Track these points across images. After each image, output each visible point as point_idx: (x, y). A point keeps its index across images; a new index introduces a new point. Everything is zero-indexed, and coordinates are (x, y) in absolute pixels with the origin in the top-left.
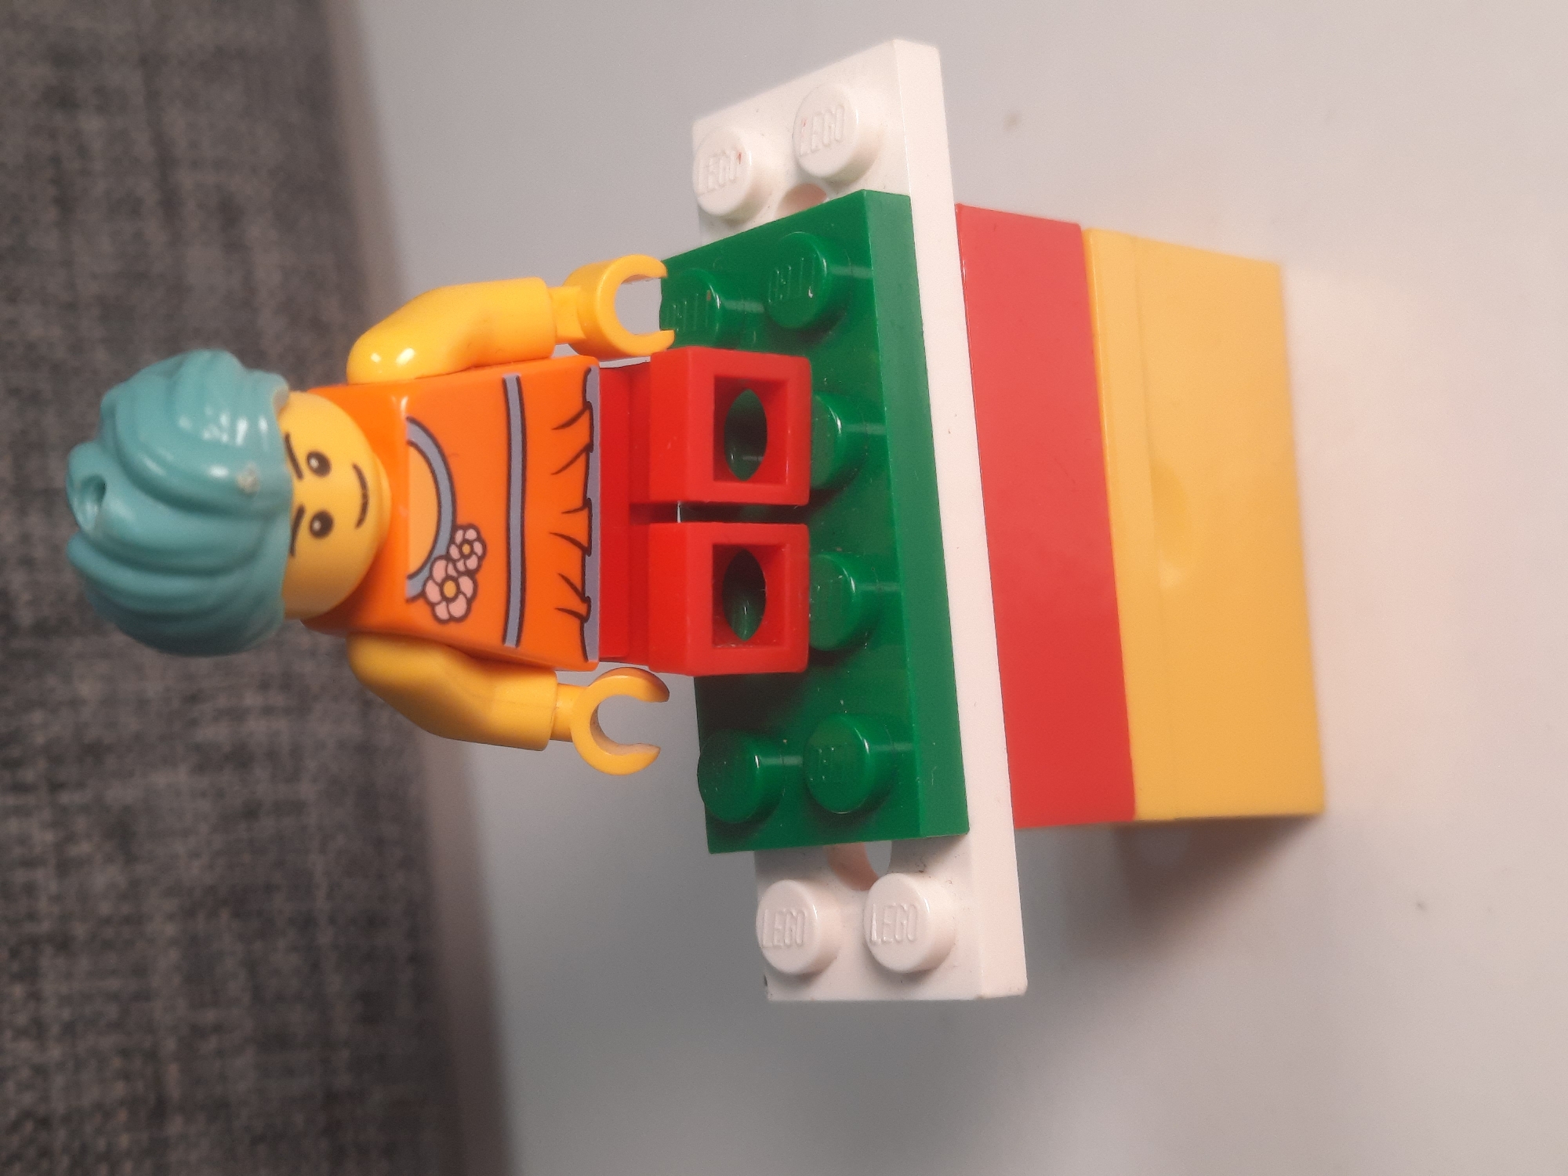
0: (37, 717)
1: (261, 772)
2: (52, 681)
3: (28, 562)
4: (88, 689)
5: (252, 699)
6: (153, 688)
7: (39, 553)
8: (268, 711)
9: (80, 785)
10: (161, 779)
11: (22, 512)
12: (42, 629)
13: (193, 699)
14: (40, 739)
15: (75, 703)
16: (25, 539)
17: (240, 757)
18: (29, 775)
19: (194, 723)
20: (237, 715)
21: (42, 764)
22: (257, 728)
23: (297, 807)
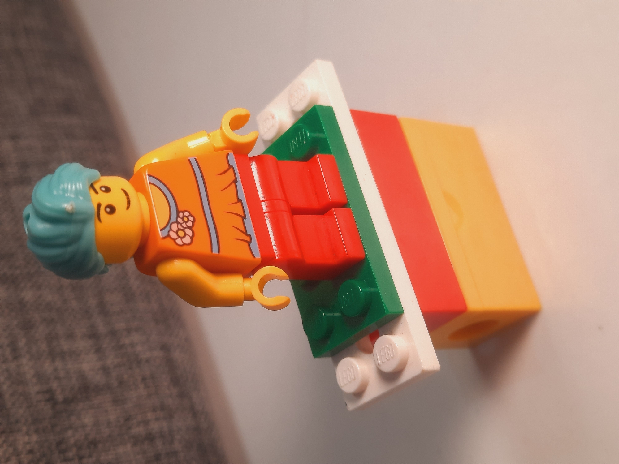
0: (70, 433)
1: (159, 443)
2: (73, 418)
3: (57, 378)
4: (88, 420)
5: (150, 416)
6: (112, 417)
7: (62, 374)
8: (157, 419)
9: (90, 456)
10: (121, 450)
11: (53, 360)
12: (67, 401)
13: (128, 419)
14: (72, 441)
15: (84, 426)
16: (56, 370)
17: (150, 438)
18: (70, 454)
19: (130, 428)
20: (146, 423)
21: (74, 450)
22: (155, 427)
23: (175, 453)
